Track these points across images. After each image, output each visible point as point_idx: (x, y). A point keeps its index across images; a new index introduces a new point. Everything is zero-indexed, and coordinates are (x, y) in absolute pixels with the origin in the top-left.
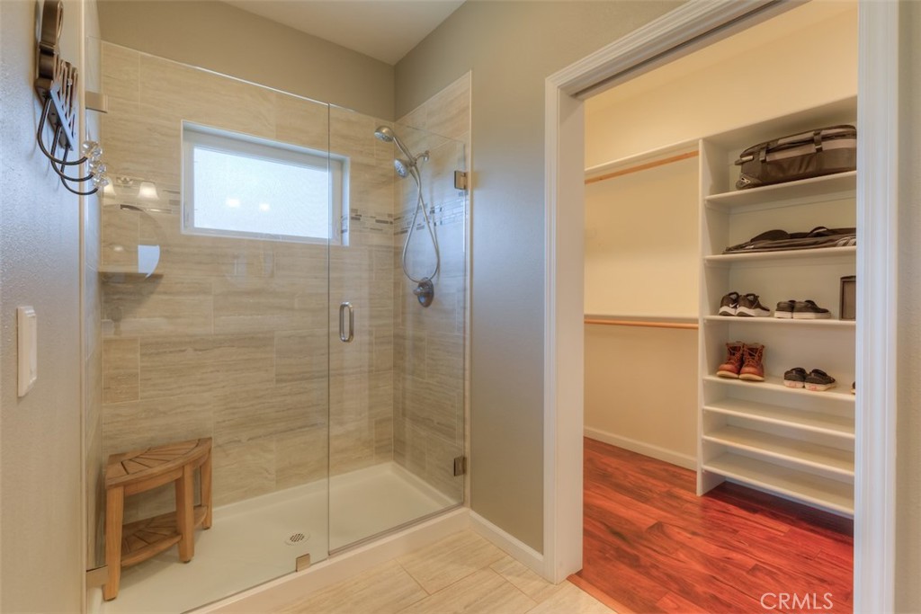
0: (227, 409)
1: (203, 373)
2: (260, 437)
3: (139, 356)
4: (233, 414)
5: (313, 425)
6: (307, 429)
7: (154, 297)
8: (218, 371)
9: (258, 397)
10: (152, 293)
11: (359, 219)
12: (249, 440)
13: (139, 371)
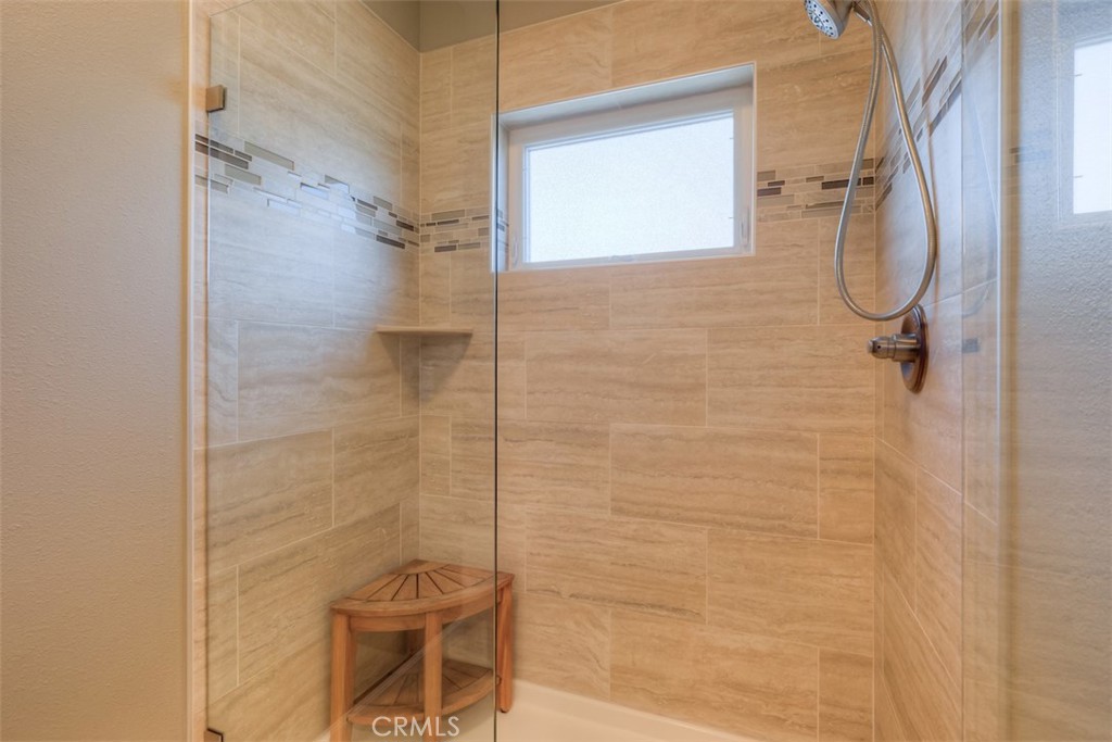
0: (542, 536)
1: (516, 475)
2: (587, 598)
3: (450, 440)
4: (552, 547)
5: (675, 610)
6: (665, 613)
7: (465, 364)
8: (532, 476)
9: (585, 531)
10: (462, 357)
11: (778, 191)
12: (572, 596)
13: (450, 458)
